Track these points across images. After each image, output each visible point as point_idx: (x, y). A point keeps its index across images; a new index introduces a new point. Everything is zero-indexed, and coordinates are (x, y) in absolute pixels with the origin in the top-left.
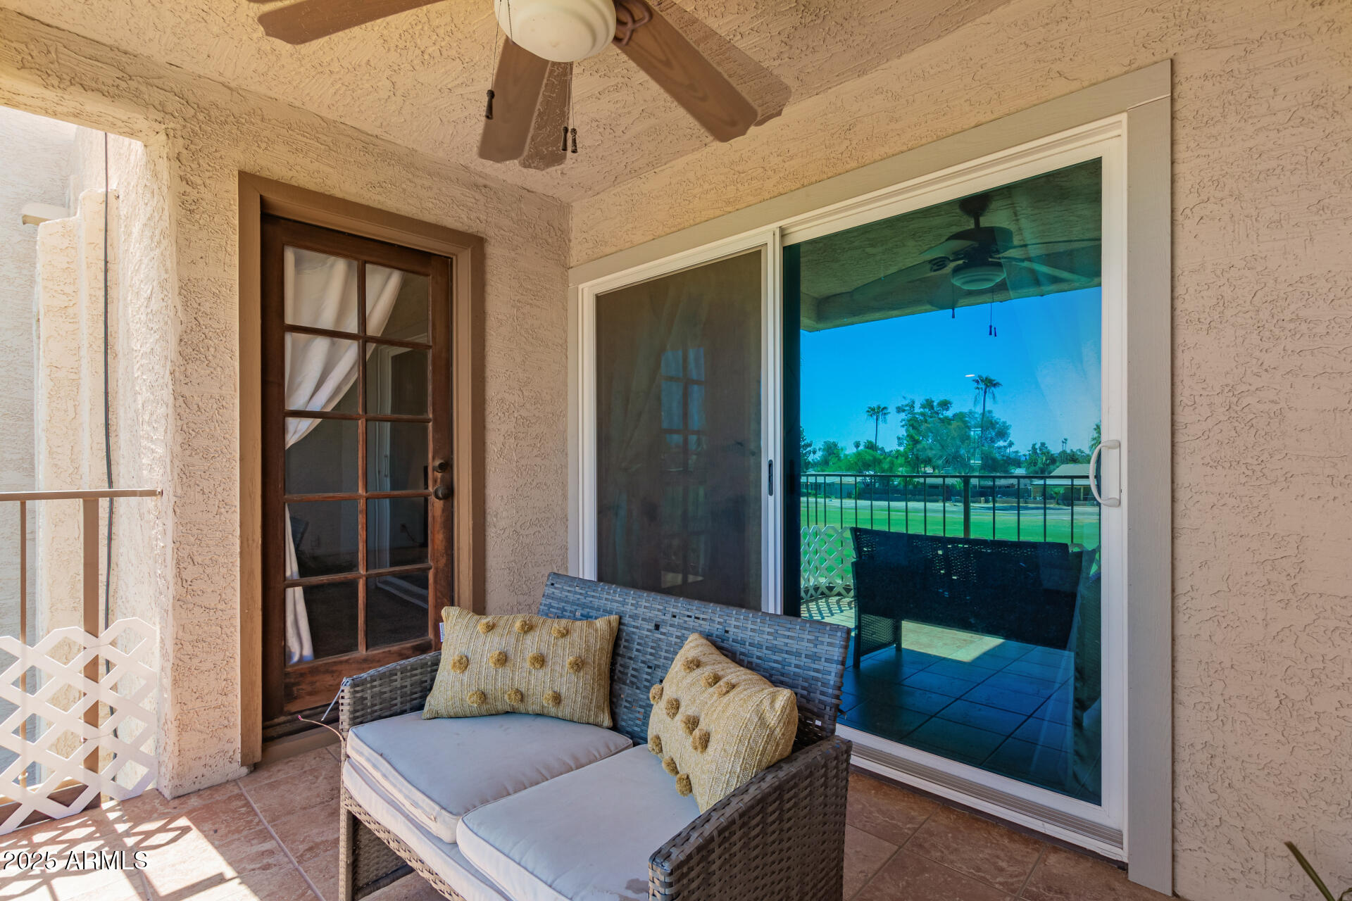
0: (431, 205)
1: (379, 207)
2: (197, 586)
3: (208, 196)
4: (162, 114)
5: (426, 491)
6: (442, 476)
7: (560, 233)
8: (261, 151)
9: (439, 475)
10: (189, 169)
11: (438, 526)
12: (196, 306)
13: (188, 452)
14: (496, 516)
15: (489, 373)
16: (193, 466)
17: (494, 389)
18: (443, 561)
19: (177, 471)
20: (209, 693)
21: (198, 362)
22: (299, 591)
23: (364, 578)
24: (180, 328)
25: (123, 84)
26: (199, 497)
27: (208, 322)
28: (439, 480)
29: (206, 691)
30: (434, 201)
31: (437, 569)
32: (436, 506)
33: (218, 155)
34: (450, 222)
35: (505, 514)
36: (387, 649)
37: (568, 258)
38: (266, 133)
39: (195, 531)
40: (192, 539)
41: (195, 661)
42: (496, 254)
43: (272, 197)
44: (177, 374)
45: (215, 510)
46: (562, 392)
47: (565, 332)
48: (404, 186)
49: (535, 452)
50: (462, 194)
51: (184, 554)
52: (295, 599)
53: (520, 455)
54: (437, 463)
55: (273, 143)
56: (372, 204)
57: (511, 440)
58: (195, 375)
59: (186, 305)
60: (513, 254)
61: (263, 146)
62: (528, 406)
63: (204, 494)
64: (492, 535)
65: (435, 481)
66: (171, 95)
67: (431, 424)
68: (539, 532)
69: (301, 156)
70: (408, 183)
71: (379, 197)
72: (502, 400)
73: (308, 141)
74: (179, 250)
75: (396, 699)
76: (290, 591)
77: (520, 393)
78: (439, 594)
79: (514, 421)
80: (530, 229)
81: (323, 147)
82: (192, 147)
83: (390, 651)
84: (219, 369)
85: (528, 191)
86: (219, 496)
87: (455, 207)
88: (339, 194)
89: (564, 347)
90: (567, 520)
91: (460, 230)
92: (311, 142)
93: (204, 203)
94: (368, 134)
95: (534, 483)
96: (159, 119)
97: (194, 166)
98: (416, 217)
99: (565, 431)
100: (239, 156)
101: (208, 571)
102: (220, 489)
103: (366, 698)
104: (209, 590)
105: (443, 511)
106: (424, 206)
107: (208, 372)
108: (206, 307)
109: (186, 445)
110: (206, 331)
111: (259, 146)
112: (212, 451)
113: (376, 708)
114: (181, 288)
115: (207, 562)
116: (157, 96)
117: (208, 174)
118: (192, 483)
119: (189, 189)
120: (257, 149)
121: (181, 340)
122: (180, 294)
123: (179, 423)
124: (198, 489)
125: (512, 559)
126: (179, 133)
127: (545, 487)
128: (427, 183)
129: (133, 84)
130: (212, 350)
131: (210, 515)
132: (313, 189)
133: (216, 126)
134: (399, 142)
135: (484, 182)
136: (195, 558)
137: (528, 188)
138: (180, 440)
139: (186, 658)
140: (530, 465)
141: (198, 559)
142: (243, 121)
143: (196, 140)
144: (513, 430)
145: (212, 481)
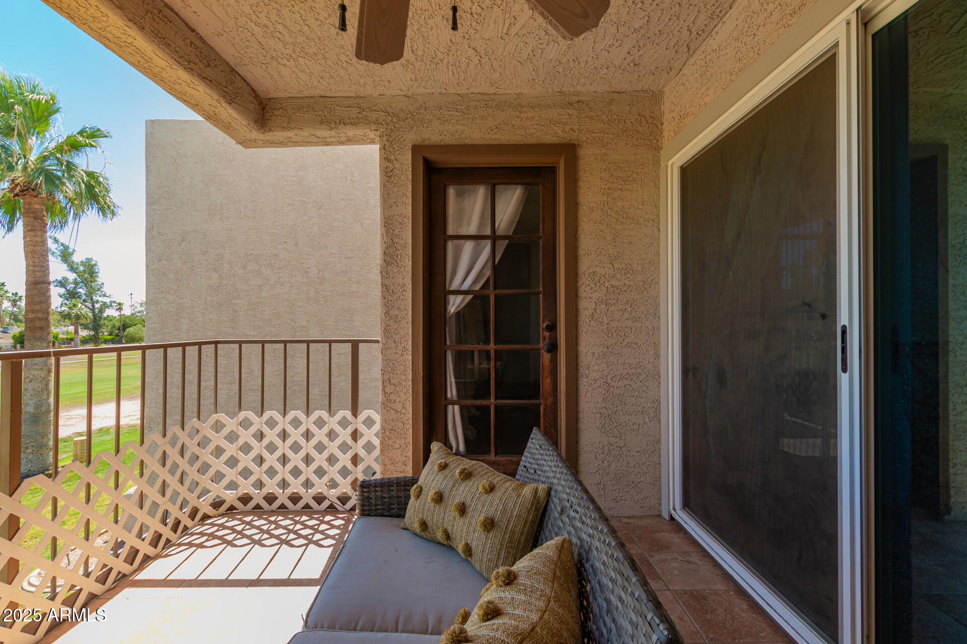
0: (533, 130)
1: (496, 143)
2: (393, 397)
3: (398, 165)
4: (376, 125)
5: (538, 346)
6: (550, 335)
7: (652, 120)
8: (425, 129)
9: (547, 334)
10: (389, 152)
11: (546, 373)
12: (392, 232)
13: (388, 318)
14: (588, 369)
15: (581, 252)
16: (390, 326)
17: (585, 265)
18: (551, 400)
19: (383, 329)
20: (397, 462)
21: (393, 265)
22: (457, 408)
23: (494, 405)
24: (385, 246)
25: (360, 115)
26: (393, 345)
27: (398, 240)
28: (547, 338)
29: (396, 461)
30: (536, 127)
31: (545, 405)
32: (546, 357)
33: (403, 139)
34: (548, 139)
35: (596, 368)
36: (509, 459)
37: (660, 141)
38: (427, 117)
39: (391, 365)
40: (390, 370)
41: (391, 442)
42: (587, 154)
43: (432, 156)
44: (383, 273)
45: (400, 353)
46: (654, 263)
47: (657, 207)
48: (513, 122)
49: (626, 315)
50: (558, 114)
51: (386, 377)
52: (454, 413)
53: (611, 319)
54: (545, 325)
55: (431, 121)
56: (491, 142)
57: (602, 306)
58: (391, 273)
59: (387, 232)
60: (603, 151)
61: (426, 125)
62: (618, 276)
63: (395, 343)
64: (584, 384)
65: (544, 339)
66: (381, 113)
67: (541, 295)
68: (630, 385)
69: (447, 124)
70: (516, 119)
71: (495, 136)
72: (594, 273)
73: (451, 113)
74: (384, 200)
75: (394, 504)
76: (450, 408)
77: (610, 266)
78: (547, 425)
79: (605, 290)
80: (620, 126)
81: (460, 114)
82: (391, 139)
83: (511, 460)
84: (403, 268)
85: (618, 93)
86: (403, 345)
87: (552, 126)
88: (469, 142)
89: (656, 221)
90: (659, 377)
91: (556, 142)
92: (453, 113)
93: (396, 170)
94: (489, 94)
95: (625, 343)
96: (376, 128)
97: (391, 150)
98: (522, 143)
99: (658, 297)
100: (412, 137)
101: (398, 389)
102: (403, 340)
103: (371, 498)
104: (398, 401)
105: (551, 362)
106: (528, 133)
107: (397, 270)
108: (396, 232)
109: (387, 314)
110: (396, 246)
111: (423, 127)
112: (399, 317)
113: (379, 507)
114: (385, 222)
115: (397, 384)
116: (374, 115)
117: (398, 152)
118: (390, 336)
119: (389, 164)
120: (423, 129)
121: (385, 253)
122: (384, 226)
123: (384, 301)
124: (393, 340)
125: (603, 405)
126: (384, 133)
127: (636, 347)
128: (530, 115)
129: (364, 113)
130: (399, 256)
131: (398, 356)
132: (454, 144)
133: (402, 123)
134: (509, 92)
135: (577, 98)
136: (391, 381)
137: (618, 90)
138: (384, 311)
139: (387, 439)
140: (621, 327)
141: (393, 381)
142: (415, 114)
143: (392, 134)
144: (604, 297)
145: (399, 335)
